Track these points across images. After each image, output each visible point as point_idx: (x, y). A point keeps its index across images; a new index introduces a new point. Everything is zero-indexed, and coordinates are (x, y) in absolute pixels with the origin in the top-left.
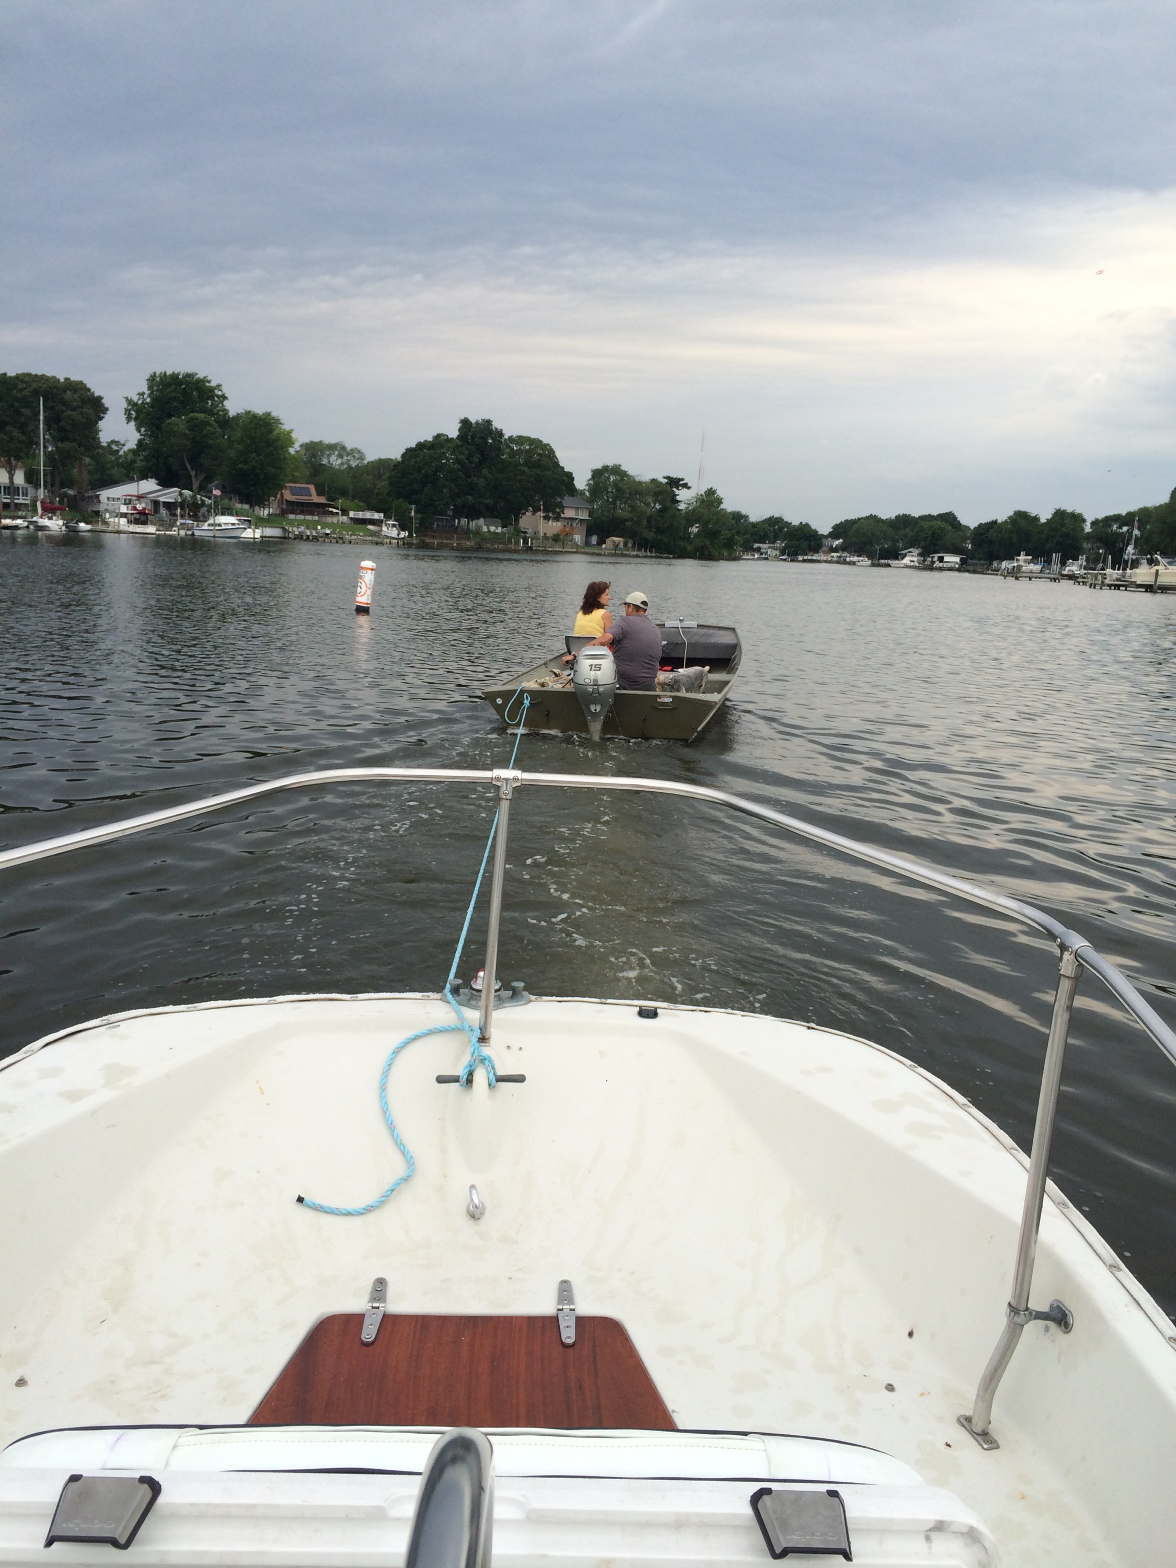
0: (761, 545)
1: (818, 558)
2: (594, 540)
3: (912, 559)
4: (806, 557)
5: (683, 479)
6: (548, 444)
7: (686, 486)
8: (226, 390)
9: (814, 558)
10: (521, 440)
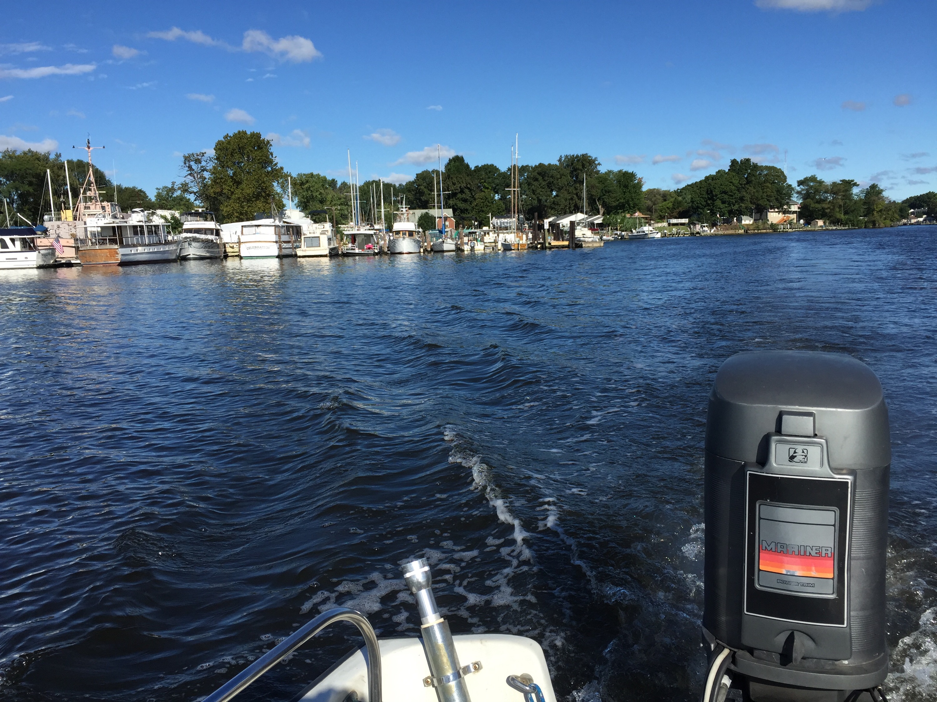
6: (780, 169)
7: (856, 185)
8: (599, 160)
10: (767, 168)
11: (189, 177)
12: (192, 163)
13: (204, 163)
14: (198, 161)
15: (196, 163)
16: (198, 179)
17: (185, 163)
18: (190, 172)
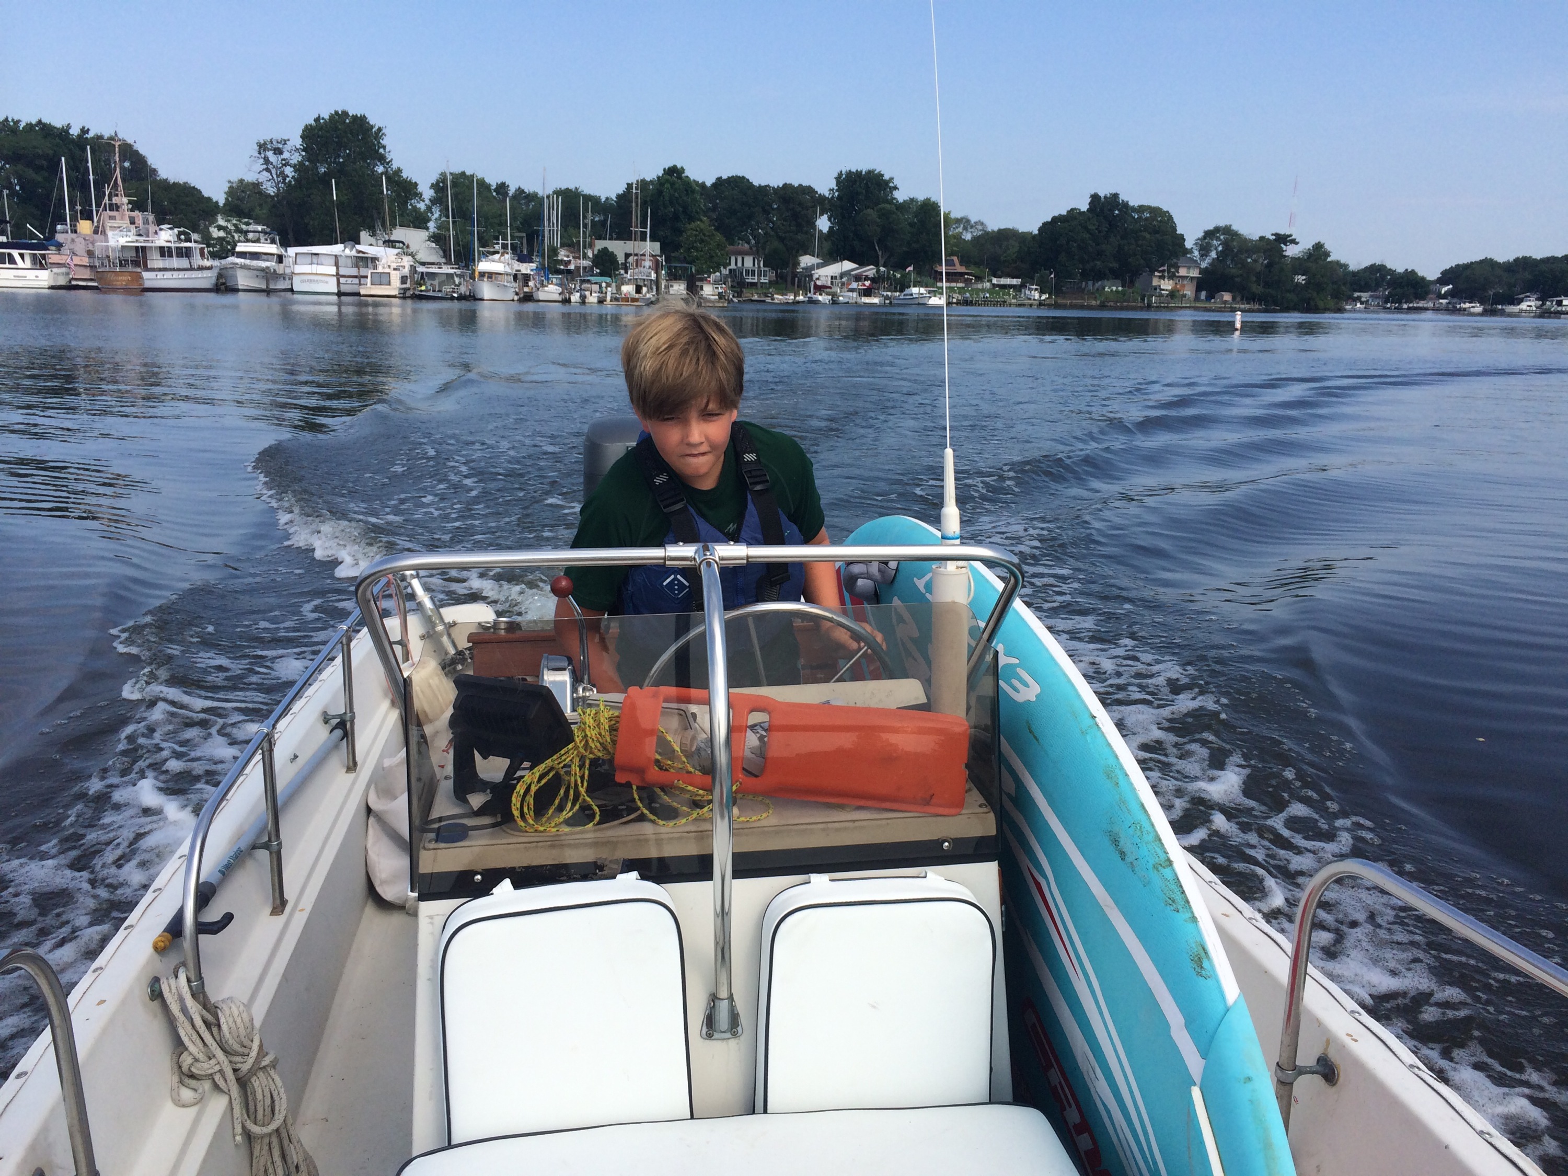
0: (1362, 294)
1: (1425, 306)
2: (1203, 295)
3: (1529, 303)
4: (1411, 305)
5: (1291, 236)
6: (1168, 212)
7: (1294, 242)
9: (1420, 305)
10: (1142, 209)
11: (265, 173)
12: (270, 154)
13: (286, 155)
14: (278, 151)
15: (275, 153)
16: (278, 176)
17: (260, 153)
18: (265, 166)
